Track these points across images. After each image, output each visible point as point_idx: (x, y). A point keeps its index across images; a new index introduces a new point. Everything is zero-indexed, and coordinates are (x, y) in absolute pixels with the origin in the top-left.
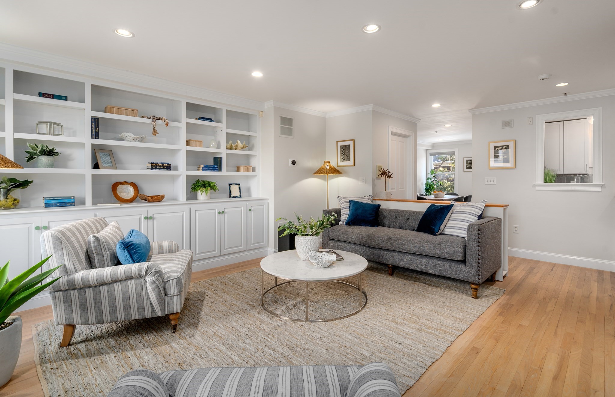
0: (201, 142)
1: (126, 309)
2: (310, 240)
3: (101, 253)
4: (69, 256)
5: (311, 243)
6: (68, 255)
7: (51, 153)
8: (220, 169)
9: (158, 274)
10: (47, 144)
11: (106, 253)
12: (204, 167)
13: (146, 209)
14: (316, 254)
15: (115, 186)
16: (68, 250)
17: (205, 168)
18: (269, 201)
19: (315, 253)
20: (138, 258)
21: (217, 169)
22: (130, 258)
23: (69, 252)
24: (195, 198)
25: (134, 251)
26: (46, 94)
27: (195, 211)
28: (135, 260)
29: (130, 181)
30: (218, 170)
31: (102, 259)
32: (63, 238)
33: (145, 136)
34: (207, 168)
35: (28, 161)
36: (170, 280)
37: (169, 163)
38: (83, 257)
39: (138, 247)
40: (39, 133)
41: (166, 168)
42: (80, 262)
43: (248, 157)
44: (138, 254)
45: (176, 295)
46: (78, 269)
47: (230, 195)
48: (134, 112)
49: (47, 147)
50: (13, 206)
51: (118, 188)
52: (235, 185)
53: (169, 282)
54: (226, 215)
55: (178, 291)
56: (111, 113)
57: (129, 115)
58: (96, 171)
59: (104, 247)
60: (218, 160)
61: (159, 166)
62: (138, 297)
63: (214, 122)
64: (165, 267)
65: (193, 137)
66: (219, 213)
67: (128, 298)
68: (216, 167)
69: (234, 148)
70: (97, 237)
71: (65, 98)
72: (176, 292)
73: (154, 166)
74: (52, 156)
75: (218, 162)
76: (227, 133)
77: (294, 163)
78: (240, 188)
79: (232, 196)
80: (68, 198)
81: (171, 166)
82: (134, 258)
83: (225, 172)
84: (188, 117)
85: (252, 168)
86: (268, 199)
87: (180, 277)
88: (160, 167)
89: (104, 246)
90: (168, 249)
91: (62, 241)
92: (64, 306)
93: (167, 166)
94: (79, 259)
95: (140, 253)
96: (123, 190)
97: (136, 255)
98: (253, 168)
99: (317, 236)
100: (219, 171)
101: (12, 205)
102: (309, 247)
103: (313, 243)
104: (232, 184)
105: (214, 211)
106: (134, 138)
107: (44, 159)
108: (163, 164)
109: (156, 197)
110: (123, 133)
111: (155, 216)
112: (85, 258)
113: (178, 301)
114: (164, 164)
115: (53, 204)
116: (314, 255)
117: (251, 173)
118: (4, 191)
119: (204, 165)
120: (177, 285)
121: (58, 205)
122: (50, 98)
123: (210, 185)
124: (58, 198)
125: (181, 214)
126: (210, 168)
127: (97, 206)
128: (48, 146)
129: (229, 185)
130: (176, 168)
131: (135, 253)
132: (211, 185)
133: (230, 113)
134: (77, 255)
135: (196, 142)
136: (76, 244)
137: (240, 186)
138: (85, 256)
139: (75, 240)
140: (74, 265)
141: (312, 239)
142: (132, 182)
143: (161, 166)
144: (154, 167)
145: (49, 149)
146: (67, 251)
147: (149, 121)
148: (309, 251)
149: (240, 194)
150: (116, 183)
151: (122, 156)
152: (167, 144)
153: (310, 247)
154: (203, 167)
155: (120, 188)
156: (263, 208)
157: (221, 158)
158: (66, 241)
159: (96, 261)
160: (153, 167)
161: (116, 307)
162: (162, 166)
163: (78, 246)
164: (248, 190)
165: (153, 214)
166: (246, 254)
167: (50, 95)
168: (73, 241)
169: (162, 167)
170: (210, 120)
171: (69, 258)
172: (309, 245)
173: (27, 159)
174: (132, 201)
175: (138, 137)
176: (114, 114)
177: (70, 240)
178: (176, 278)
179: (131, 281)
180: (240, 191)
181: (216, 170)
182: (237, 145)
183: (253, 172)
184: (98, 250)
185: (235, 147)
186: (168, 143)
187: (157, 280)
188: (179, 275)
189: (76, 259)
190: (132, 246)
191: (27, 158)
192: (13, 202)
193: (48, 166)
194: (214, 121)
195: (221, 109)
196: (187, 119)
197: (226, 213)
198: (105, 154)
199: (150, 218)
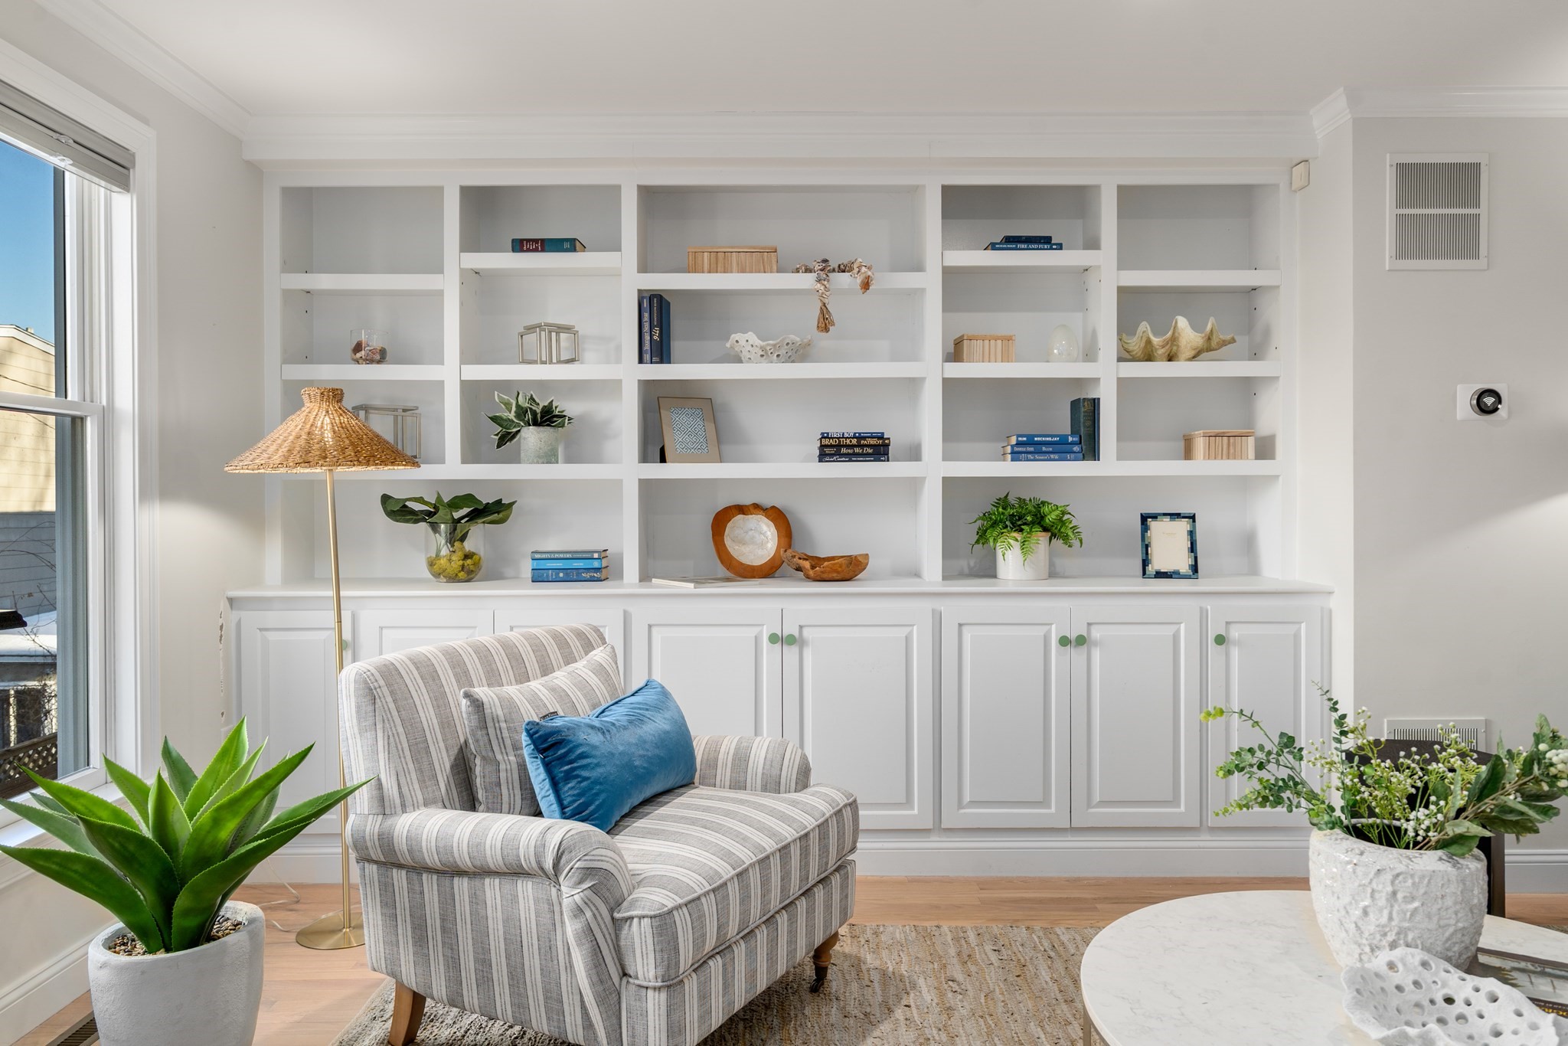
0: (1009, 339)
1: (515, 982)
2: (1388, 877)
3: (490, 754)
4: (389, 753)
5: (1394, 893)
6: (386, 747)
7: (547, 418)
8: (1090, 449)
9: (591, 880)
10: (532, 392)
11: (506, 758)
12: (1019, 444)
13: (775, 605)
14: (1426, 976)
15: (721, 521)
16: (390, 733)
17: (1020, 449)
18: (1333, 603)
19: (1425, 964)
20: (580, 795)
21: (1076, 448)
22: (551, 791)
23: (391, 739)
24: (988, 570)
25: (566, 768)
26: (528, 241)
27: (960, 625)
28: (565, 803)
29: (767, 501)
30: (1081, 455)
31: (494, 779)
32: (385, 690)
33: (798, 339)
34: (1029, 447)
35: (499, 446)
36: (632, 918)
37: (883, 433)
38: (443, 761)
39: (582, 756)
40: (524, 362)
41: (870, 451)
42: (426, 775)
43: (1248, 388)
44: (580, 782)
45: (655, 989)
46: (408, 802)
47: (1145, 563)
48: (766, 258)
49: (534, 400)
50: (462, 573)
51: (729, 525)
52: (1172, 519)
53: (630, 926)
54: (1096, 654)
55: (660, 972)
56: (695, 272)
57: (748, 270)
58: (656, 471)
59: (500, 737)
60: (1083, 410)
61: (847, 446)
62: (543, 951)
63: (1061, 249)
64: (660, 854)
65: (969, 322)
66: (1064, 641)
67: (519, 943)
68: (1073, 443)
69: (1161, 351)
70: (478, 700)
71: (569, 245)
72: (652, 974)
73: (831, 446)
74: (549, 428)
75: (1082, 420)
76: (1122, 290)
77: (1487, 403)
78: (1192, 534)
79: (1150, 569)
80: (584, 556)
81: (888, 445)
82: (563, 796)
83: (1110, 463)
84: (947, 243)
85: (1251, 440)
86: (1330, 593)
87: (670, 912)
88: (850, 451)
89: (498, 732)
90: (763, 774)
91: (378, 700)
92: (382, 914)
93: (875, 445)
94: (425, 766)
95: (586, 779)
96: (747, 532)
97: (570, 785)
98: (1257, 440)
99: (1451, 856)
100: (1084, 459)
101: (460, 572)
102: (1384, 920)
103: (1413, 899)
104: (1155, 517)
105: (1040, 631)
106: (763, 349)
107: (531, 437)
108: (860, 437)
109: (826, 564)
110: (733, 336)
111: (806, 632)
112: (452, 767)
113: (659, 1015)
114: (864, 438)
115: (550, 571)
116: (1411, 978)
117: (1248, 466)
118: (446, 528)
119: (1018, 436)
120: (657, 948)
121: (561, 575)
122: (536, 250)
123: (1043, 518)
124: (562, 556)
125: (902, 632)
126: (1044, 449)
127: (652, 587)
128: (534, 397)
129: (1144, 518)
130: (914, 453)
131: (569, 776)
132: (1051, 518)
133: (1132, 199)
134: (420, 749)
135: (987, 342)
136: (428, 716)
137: (1194, 527)
138: (452, 758)
139: (428, 701)
140: (399, 785)
141: (1401, 868)
142: (773, 507)
143: (853, 446)
144: (833, 449)
145: (541, 407)
146: (386, 733)
147: (807, 281)
148: (1384, 943)
149: (1191, 562)
150: (730, 507)
151: (748, 416)
152: (893, 360)
153: (1391, 918)
154: (1012, 446)
155: (738, 525)
156: (1297, 637)
157: (1095, 403)
158: (389, 699)
159: (478, 780)
160: (827, 450)
161: (491, 966)
162: (859, 446)
163: (435, 721)
164: (1248, 544)
165: (801, 627)
166: (1202, 844)
167: (536, 241)
168: (418, 703)
169: (857, 450)
170: (1044, 242)
171: (389, 759)
172: (1382, 901)
173: (497, 438)
174: (768, 571)
175: (774, 345)
176: (703, 272)
177: (406, 699)
178: (652, 913)
179: (525, 882)
180: (1193, 548)
181: (1073, 456)
182: (1174, 340)
183: (1257, 458)
184: (481, 743)
185: (1163, 347)
186: (895, 357)
187: (586, 903)
188: (670, 905)
189: (411, 766)
190: (559, 749)
191: (497, 435)
192: (461, 562)
193: (539, 457)
194: (1060, 247)
195: (1097, 187)
196: (945, 252)
197: (1096, 644)
198: (690, 411)
199: (790, 640)
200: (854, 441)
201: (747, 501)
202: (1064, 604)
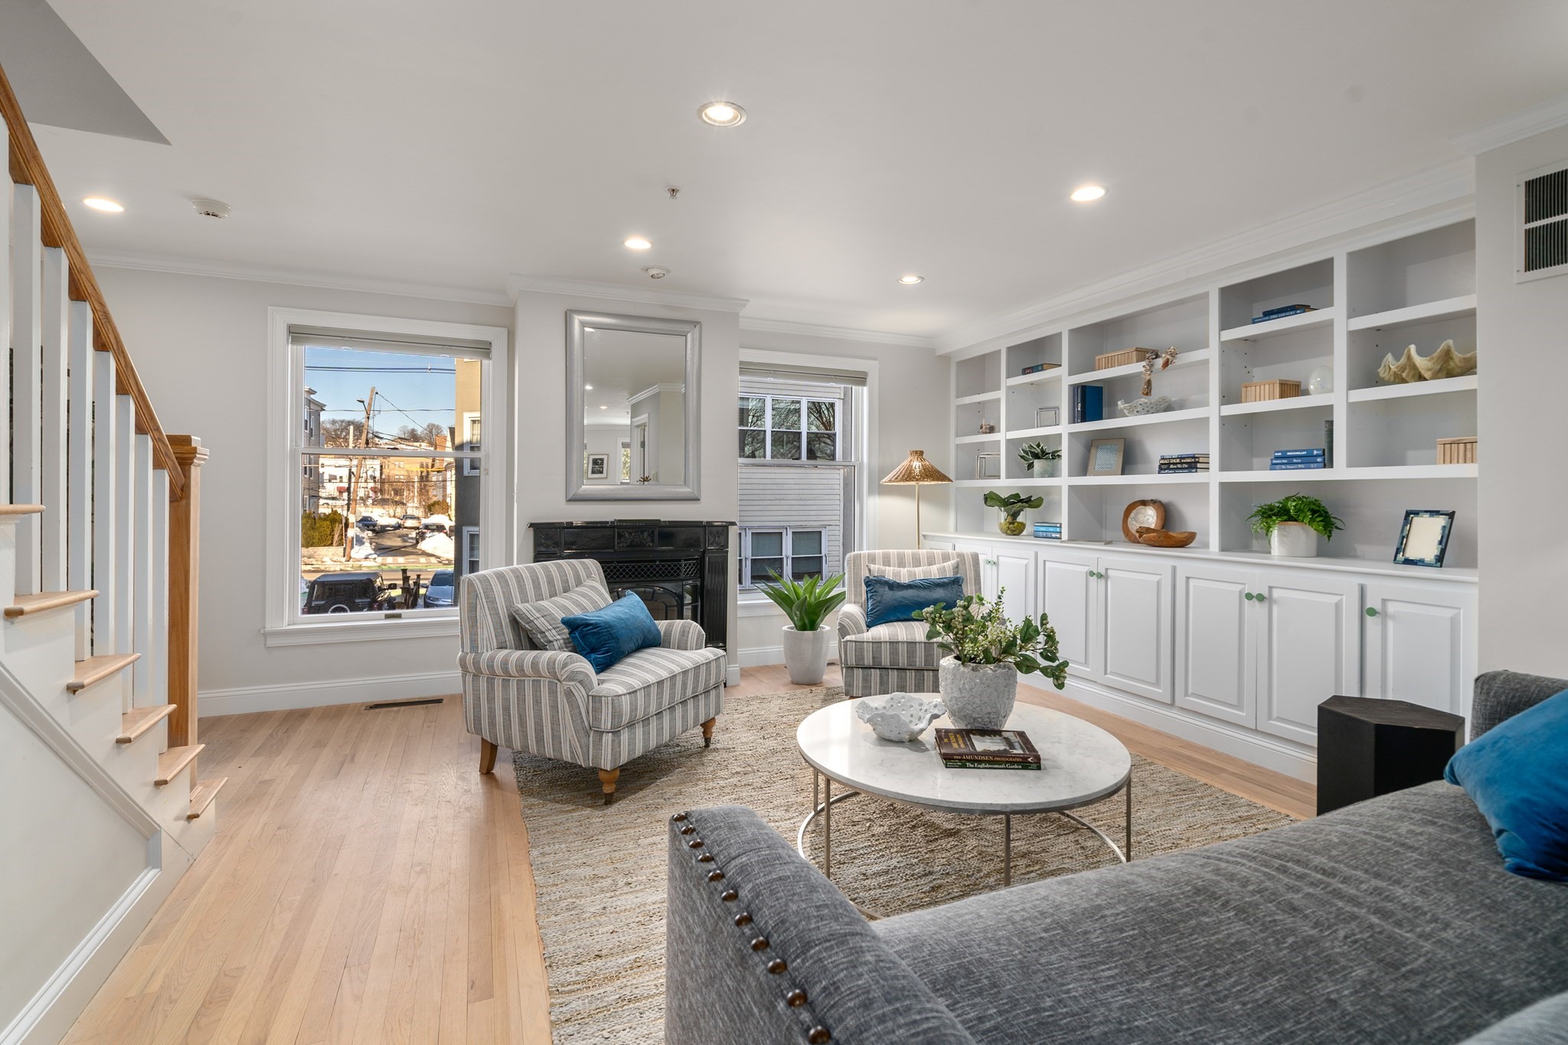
7: (1043, 455)
10: (1033, 442)
12: (1276, 458)
15: (1130, 509)
17: (1278, 461)
21: (1320, 459)
27: (1187, 578)
30: (1322, 465)
34: (1284, 460)
35: (1025, 470)
37: (1195, 455)
41: (1186, 466)
47: (1399, 552)
49: (1036, 446)
52: (1431, 516)
54: (1275, 609)
57: (1122, 364)
58: (1076, 481)
60: (1326, 429)
61: (1174, 464)
66: (1249, 597)
68: (1317, 456)
71: (1040, 368)
73: (1165, 464)
74: (1045, 460)
76: (1351, 334)
78: (1447, 529)
79: (1401, 557)
80: (1054, 525)
81: (1198, 462)
83: (1340, 470)
88: (1175, 467)
93: (1190, 462)
96: (1138, 515)
104: (1417, 513)
107: (1039, 465)
108: (1181, 458)
114: (1184, 458)
115: (1041, 532)
119: (1275, 452)
122: (1030, 373)
124: (1046, 524)
126: (1295, 461)
128: (1035, 444)
129: (1408, 514)
137: (1451, 522)
143: (1177, 463)
144: (1165, 466)
145: (1040, 449)
149: (1439, 553)
154: (1272, 460)
156: (1455, 620)
160: (1163, 467)
162: (1180, 463)
165: (1107, 569)
169: (1179, 466)
170: (1305, 308)
173: (1024, 466)
180: (1443, 542)
181: (1315, 465)
192: (1013, 526)
193: (1044, 474)
194: (1303, 310)
195: (1333, 260)
196: (1222, 332)
197: (1276, 602)
198: (1109, 447)
199: (1100, 576)
200: (1178, 461)
201: (1148, 497)
202: (1257, 571)
